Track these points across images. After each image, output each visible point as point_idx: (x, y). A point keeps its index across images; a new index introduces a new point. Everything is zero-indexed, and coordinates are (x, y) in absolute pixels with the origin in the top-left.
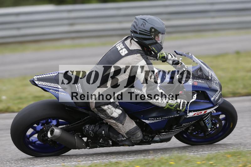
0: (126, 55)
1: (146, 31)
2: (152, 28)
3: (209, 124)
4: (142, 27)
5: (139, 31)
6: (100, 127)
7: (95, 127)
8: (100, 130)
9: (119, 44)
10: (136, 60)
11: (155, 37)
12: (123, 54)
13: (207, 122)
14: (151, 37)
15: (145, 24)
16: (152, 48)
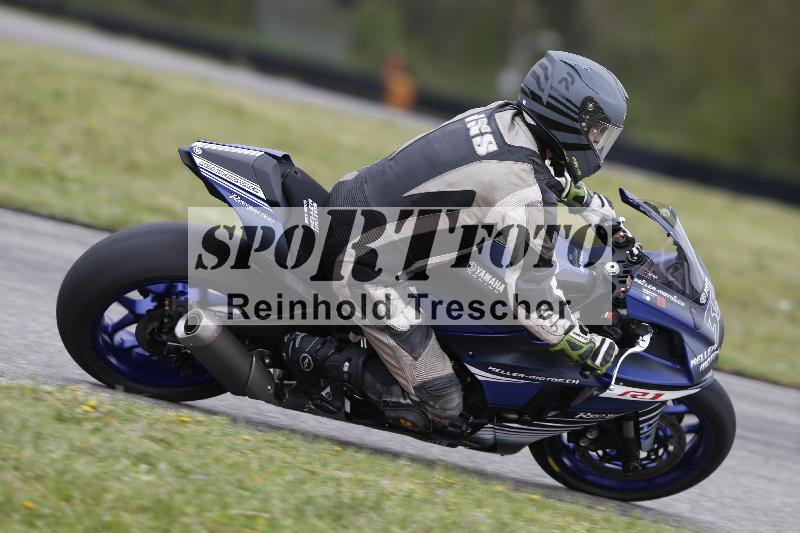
0: (490, 156)
1: (568, 104)
2: (589, 99)
3: (648, 437)
4: (561, 88)
5: (550, 96)
6: (339, 350)
7: (323, 345)
8: (337, 357)
9: (476, 117)
10: (516, 181)
11: (589, 128)
12: (481, 151)
13: (646, 430)
14: (577, 125)
15: (573, 82)
16: (570, 158)
